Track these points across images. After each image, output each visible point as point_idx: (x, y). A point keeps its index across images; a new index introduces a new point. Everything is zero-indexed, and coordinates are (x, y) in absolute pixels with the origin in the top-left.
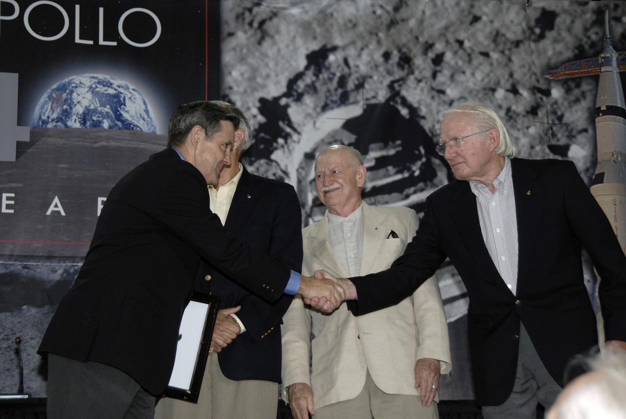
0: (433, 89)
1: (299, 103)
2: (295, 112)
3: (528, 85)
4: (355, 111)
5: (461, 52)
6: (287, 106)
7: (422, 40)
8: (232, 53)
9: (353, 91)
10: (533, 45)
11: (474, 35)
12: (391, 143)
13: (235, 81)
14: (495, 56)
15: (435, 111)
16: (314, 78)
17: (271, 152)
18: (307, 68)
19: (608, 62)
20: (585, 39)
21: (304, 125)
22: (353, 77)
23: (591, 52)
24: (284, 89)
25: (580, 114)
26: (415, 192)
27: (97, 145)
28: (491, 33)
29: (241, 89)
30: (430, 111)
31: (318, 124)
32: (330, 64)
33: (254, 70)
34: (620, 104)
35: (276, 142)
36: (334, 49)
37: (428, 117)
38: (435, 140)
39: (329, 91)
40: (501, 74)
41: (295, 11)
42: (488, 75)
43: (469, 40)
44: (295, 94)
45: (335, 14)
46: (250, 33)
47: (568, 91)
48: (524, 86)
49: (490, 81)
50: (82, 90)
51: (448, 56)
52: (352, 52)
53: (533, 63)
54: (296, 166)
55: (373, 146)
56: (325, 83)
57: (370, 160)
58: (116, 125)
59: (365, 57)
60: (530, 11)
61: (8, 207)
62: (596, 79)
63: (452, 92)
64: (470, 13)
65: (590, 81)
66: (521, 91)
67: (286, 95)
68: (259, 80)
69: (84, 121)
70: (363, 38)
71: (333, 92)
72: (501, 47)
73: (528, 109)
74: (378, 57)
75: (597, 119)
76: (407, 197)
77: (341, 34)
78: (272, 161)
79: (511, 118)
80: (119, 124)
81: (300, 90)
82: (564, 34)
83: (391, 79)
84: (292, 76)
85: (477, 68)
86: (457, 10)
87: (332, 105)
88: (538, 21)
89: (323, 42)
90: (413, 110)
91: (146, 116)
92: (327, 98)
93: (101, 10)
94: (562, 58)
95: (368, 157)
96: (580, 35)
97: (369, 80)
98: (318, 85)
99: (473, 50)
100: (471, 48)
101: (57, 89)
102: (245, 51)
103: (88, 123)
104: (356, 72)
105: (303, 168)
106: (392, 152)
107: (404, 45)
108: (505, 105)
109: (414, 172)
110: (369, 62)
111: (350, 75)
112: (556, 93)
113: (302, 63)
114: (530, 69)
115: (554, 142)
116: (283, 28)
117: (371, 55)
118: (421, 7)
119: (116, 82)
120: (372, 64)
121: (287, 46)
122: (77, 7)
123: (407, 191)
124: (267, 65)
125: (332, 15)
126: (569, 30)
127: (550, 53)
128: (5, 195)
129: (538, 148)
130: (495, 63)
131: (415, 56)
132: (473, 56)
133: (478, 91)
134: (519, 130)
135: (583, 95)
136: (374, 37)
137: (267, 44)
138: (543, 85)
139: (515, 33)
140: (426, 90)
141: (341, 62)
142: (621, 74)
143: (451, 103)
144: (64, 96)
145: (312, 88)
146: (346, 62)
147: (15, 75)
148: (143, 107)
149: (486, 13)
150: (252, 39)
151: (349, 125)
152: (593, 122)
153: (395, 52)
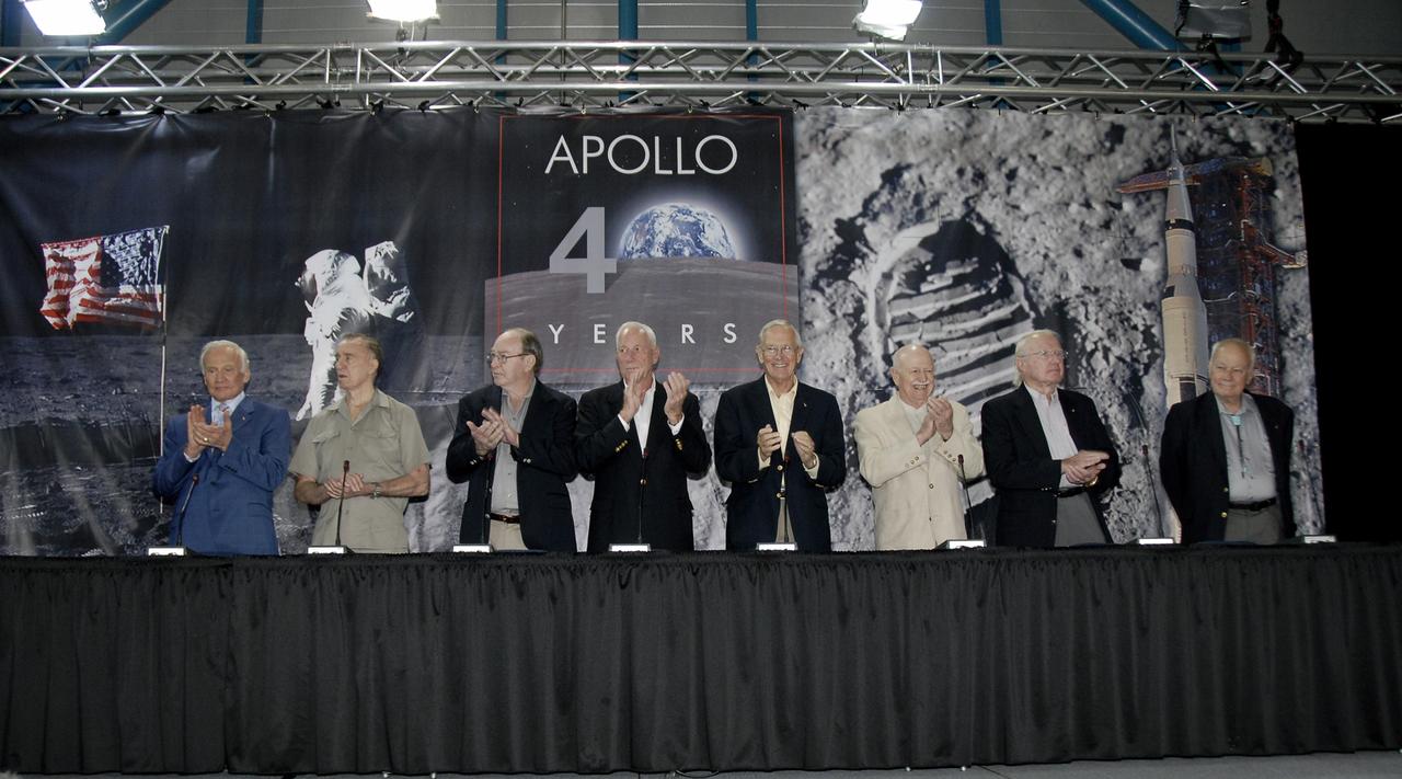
0: (1007, 204)
1: (875, 223)
2: (871, 232)
3: (1101, 199)
4: (931, 228)
5: (1034, 167)
6: (863, 226)
7: (995, 155)
8: (808, 174)
9: (928, 208)
10: (1104, 159)
11: (1046, 149)
12: (967, 260)
13: (811, 203)
14: (1068, 170)
15: (1010, 228)
16: (889, 197)
17: (849, 273)
18: (882, 187)
19: (1175, 175)
20: (1153, 153)
21: (881, 245)
22: (928, 194)
23: (1159, 165)
24: (860, 210)
25: (1151, 227)
26: (993, 310)
27: (679, 273)
28: (1063, 147)
29: (817, 211)
30: (1006, 228)
31: (895, 243)
32: (905, 183)
33: (830, 191)
34: (1188, 217)
35: (853, 262)
36: (908, 167)
37: (1003, 232)
38: (1011, 256)
39: (905, 209)
40: (1075, 188)
41: (868, 130)
42: (1062, 190)
43: (1042, 154)
44: (870, 213)
45: (908, 132)
46: (825, 153)
47: (1139, 204)
48: (1096, 199)
49: (1063, 196)
50: (664, 220)
51: (1022, 172)
52: (926, 169)
53: (1105, 177)
54: (874, 286)
55: (950, 264)
56: (900, 201)
57: (947, 279)
58: (697, 253)
59: (939, 173)
60: (1099, 125)
61: (600, 337)
62: (1165, 192)
63: (1026, 208)
64: (1042, 128)
65: (1159, 194)
66: (1094, 204)
67: (863, 214)
68: (835, 201)
69: (666, 248)
70: (937, 155)
71: (908, 210)
72: (1073, 162)
73: (1102, 223)
74: (952, 173)
75: (1167, 232)
76: (985, 314)
77: (914, 151)
78: (850, 282)
79: (1085, 232)
80: (700, 251)
81: (876, 210)
82: (1133, 148)
83: (967, 195)
84: (867, 196)
85: (1051, 182)
86: (1029, 125)
87: (907, 224)
88: (1107, 135)
89: (897, 161)
90: (989, 227)
91: (725, 243)
92: (903, 216)
93: (679, 139)
94: (1132, 172)
95: (946, 275)
96: (1149, 149)
97: (944, 197)
98: (893, 203)
99: (1046, 165)
100: (1044, 163)
101: (641, 221)
102: (820, 172)
103: (670, 252)
104: (931, 189)
105: (880, 288)
106: (969, 270)
107: (978, 161)
108: (1079, 219)
109: (991, 289)
110: (944, 179)
111: (925, 192)
112: (1128, 206)
113: (878, 182)
114: (1102, 183)
115: (1126, 256)
116: (857, 147)
117: (945, 172)
118: (993, 123)
119: (696, 209)
120: (947, 181)
121: (862, 166)
122: (657, 139)
123: (985, 309)
124: (842, 186)
125: (905, 133)
126: (1138, 143)
127: (1120, 166)
128: (596, 326)
129: (1112, 262)
130: (1068, 178)
131: (988, 172)
132: (1046, 170)
133: (1052, 206)
134: (1093, 244)
135: (1154, 208)
136: (948, 154)
137: (841, 164)
138: (1115, 199)
139: (1086, 147)
140: (1001, 207)
141: (916, 179)
142: (1189, 188)
143: (1026, 219)
144: (647, 226)
145: (888, 207)
146: (921, 179)
147: (602, 210)
148: (722, 234)
149: (1056, 128)
150: (826, 161)
151: (926, 243)
152: (1163, 236)
153: (969, 169)
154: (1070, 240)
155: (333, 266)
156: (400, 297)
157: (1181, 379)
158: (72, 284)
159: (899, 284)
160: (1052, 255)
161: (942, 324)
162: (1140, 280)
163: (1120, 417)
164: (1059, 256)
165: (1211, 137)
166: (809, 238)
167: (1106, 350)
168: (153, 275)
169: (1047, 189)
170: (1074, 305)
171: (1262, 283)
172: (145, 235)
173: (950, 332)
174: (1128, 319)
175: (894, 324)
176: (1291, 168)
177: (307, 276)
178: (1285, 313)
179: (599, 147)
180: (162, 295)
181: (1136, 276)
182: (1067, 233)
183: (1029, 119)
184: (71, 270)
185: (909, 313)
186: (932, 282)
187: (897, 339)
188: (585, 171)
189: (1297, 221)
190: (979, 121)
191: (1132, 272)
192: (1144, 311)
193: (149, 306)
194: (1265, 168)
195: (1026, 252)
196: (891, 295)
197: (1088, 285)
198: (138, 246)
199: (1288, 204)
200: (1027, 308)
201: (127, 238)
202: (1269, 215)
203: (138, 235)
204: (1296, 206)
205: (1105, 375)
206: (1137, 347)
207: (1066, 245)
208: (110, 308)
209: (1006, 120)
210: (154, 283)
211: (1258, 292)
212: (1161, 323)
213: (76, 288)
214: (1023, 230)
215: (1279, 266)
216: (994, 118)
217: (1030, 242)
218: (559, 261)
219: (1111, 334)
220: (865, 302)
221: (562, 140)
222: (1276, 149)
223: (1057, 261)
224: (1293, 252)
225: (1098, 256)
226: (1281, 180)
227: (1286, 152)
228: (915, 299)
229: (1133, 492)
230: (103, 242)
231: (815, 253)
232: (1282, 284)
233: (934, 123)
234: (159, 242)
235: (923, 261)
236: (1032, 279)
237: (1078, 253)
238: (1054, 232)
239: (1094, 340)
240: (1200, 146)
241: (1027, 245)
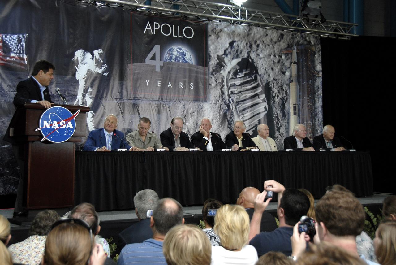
0: (257, 54)
1: (227, 57)
2: (226, 60)
3: (278, 54)
4: (239, 60)
5: (263, 44)
6: (224, 58)
7: (254, 40)
8: (211, 41)
9: (239, 54)
10: (279, 43)
11: (266, 39)
12: (247, 69)
13: (211, 49)
14: (271, 46)
16: (230, 50)
17: (221, 71)
18: (229, 47)
19: (294, 49)
20: (289, 43)
21: (228, 63)
23: (291, 46)
24: (223, 53)
25: (288, 63)
26: (253, 83)
27: (179, 67)
28: (270, 39)
29: (213, 52)
30: (256, 61)
31: (231, 63)
32: (234, 46)
33: (216, 47)
34: (296, 61)
35: (221, 68)
36: (235, 41)
38: (257, 69)
40: (272, 51)
41: (226, 29)
42: (269, 51)
43: (265, 41)
44: (226, 54)
45: (235, 31)
46: (215, 36)
47: (286, 56)
49: (270, 53)
50: (175, 51)
51: (261, 45)
52: (239, 43)
53: (279, 48)
54: (226, 75)
55: (244, 70)
56: (233, 52)
57: (243, 74)
58: (183, 62)
59: (242, 44)
60: (278, 33)
61: (159, 85)
62: (292, 54)
63: (261, 56)
64: (265, 33)
65: (290, 54)
66: (276, 56)
67: (224, 54)
68: (217, 50)
69: (176, 59)
70: (242, 39)
71: (235, 54)
72: (272, 43)
73: (278, 61)
74: (245, 44)
75: (292, 65)
76: (251, 85)
77: (236, 37)
78: (221, 73)
79: (274, 64)
80: (184, 61)
81: (227, 53)
82: (285, 40)
83: (248, 51)
84: (225, 49)
85: (267, 49)
86: (263, 32)
87: (235, 58)
88: (280, 36)
89: (233, 39)
90: (252, 60)
91: (191, 59)
92: (233, 56)
93: (179, 26)
94: (285, 47)
96: (289, 41)
97: (243, 51)
98: (231, 52)
100: (266, 43)
101: (169, 50)
102: (214, 41)
103: (176, 61)
105: (228, 76)
106: (248, 72)
107: (250, 41)
108: (273, 60)
109: (253, 78)
111: (239, 49)
112: (283, 57)
113: (228, 45)
114: (278, 50)
115: (282, 71)
116: (223, 34)
117: (243, 44)
118: (254, 30)
119: (183, 49)
120: (244, 46)
121: (224, 40)
122: (173, 25)
123: (251, 83)
124: (219, 45)
126: (286, 39)
127: (282, 46)
128: (158, 81)
129: (280, 72)
130: (271, 48)
131: (253, 45)
132: (266, 45)
133: (267, 56)
134: (276, 67)
135: (289, 58)
136: (244, 39)
137: (219, 39)
138: (280, 55)
139: (275, 39)
140: (255, 55)
142: (297, 53)
143: (261, 59)
144: (171, 52)
145: (230, 53)
146: (238, 45)
147: (159, 46)
148: (190, 57)
149: (269, 34)
150: (216, 38)
151: (239, 64)
153: (249, 43)
154: (271, 65)
155: (83, 55)
156: (103, 68)
157: (294, 105)
159: (232, 75)
160: (267, 69)
161: (242, 87)
162: (285, 77)
163: (280, 114)
166: (211, 60)
167: (278, 96)
168: (23, 51)
169: (266, 51)
170: (271, 83)
171: (311, 80)
172: (19, 36)
173: (243, 89)
174: (282, 88)
175: (230, 86)
176: (319, 49)
177: (76, 58)
178: (316, 88)
179: (159, 26)
180: (27, 59)
181: (284, 76)
182: (270, 63)
183: (263, 30)
185: (234, 83)
186: (240, 75)
187: (231, 90)
188: (155, 33)
189: (320, 64)
190: (251, 30)
191: (284, 75)
192: (286, 86)
193: (22, 62)
194: (313, 49)
195: (261, 68)
196: (230, 78)
197: (274, 78)
198: (17, 40)
199: (318, 58)
200: (260, 84)
201: (12, 36)
202: (313, 62)
203: (16, 36)
204: (320, 60)
205: (277, 103)
206: (284, 96)
207: (270, 67)
208: (7, 61)
209: (257, 30)
210: (23, 54)
211: (310, 82)
212: (289, 89)
214: (260, 62)
215: (315, 76)
216: (255, 29)
217: (262, 65)
218: (148, 60)
219: (279, 92)
220: (224, 79)
221: (148, 23)
222: (316, 44)
223: (268, 71)
224: (319, 72)
225: (277, 70)
226: (317, 52)
227: (318, 44)
228: (235, 79)
229: (282, 134)
230: (2, 36)
231: (212, 64)
232: (316, 80)
233: (241, 29)
234: (24, 39)
235: (237, 69)
236: (262, 76)
237: (272, 69)
238: (267, 63)
239: (275, 93)
240: (300, 41)
241: (261, 66)
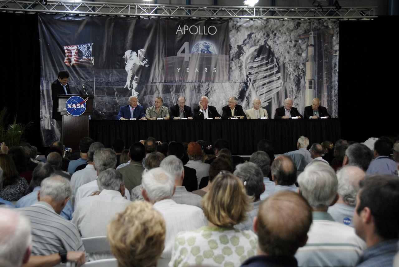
0: (274, 41)
1: (245, 46)
2: (245, 48)
3: (294, 40)
4: (257, 47)
5: (280, 33)
6: (243, 47)
7: (272, 30)
8: (231, 35)
9: (257, 43)
10: (295, 31)
11: (283, 29)
12: (265, 54)
13: (232, 41)
14: (287, 33)
16: (249, 40)
17: (240, 57)
18: (247, 38)
19: (311, 34)
20: (306, 29)
21: (246, 51)
23: (308, 32)
24: (242, 43)
25: (304, 46)
27: (204, 57)
28: (287, 28)
29: (233, 43)
30: (273, 47)
31: (249, 51)
32: (252, 37)
33: (236, 39)
34: (313, 44)
35: (241, 55)
37: (273, 48)
38: (274, 53)
39: (252, 43)
40: (288, 38)
41: (245, 25)
45: (253, 25)
46: (235, 30)
47: (302, 41)
49: (286, 39)
50: (201, 45)
51: (277, 34)
52: (257, 34)
53: (295, 35)
54: (245, 60)
55: (261, 55)
56: (251, 41)
57: (260, 58)
59: (260, 35)
60: (295, 23)
61: (188, 71)
62: (308, 38)
63: (278, 42)
64: (282, 24)
66: (292, 41)
68: (237, 41)
69: (201, 51)
70: (259, 31)
72: (288, 31)
73: (294, 46)
74: (262, 35)
75: (308, 47)
76: (268, 66)
77: (254, 29)
78: (240, 59)
79: (290, 48)
80: (208, 52)
81: (246, 43)
82: (302, 28)
83: (265, 40)
84: (244, 40)
85: (283, 37)
87: (252, 46)
88: (297, 25)
89: (251, 32)
90: (270, 47)
91: (214, 50)
93: (204, 27)
94: (301, 33)
97: (260, 40)
99: (282, 32)
101: (196, 45)
103: (202, 52)
104: (258, 39)
106: (265, 56)
107: (268, 32)
108: (289, 45)
109: (269, 61)
111: (256, 39)
113: (246, 37)
114: (294, 36)
115: (299, 53)
116: (242, 29)
117: (261, 34)
118: (272, 22)
119: (208, 43)
121: (243, 33)
122: (200, 26)
124: (239, 38)
126: (303, 27)
127: (299, 32)
128: (187, 68)
129: (295, 54)
130: (287, 35)
131: (270, 34)
132: (282, 34)
133: (283, 42)
134: (292, 50)
135: (306, 42)
136: (262, 30)
137: (239, 33)
138: (297, 40)
139: (292, 28)
140: (272, 42)
141: (254, 36)
142: (314, 37)
143: (277, 45)
145: (248, 43)
146: (255, 36)
147: (188, 42)
148: (213, 48)
149: (285, 24)
150: (236, 32)
151: (256, 51)
152: (307, 48)
153: (266, 33)
154: (287, 49)
155: (131, 54)
156: (146, 61)
157: (309, 80)
158: (71, 56)
159: (250, 60)
160: (283, 53)
161: (259, 68)
162: (301, 58)
163: (295, 88)
164: (284, 53)
165: (320, 25)
166: (231, 49)
167: (293, 74)
168: (90, 54)
169: (282, 38)
170: (287, 64)
171: (328, 58)
172: (88, 45)
173: (260, 70)
174: (298, 67)
175: (249, 68)
176: (337, 32)
177: (125, 56)
178: (333, 65)
179: (188, 28)
180: (93, 59)
182: (286, 48)
183: (280, 22)
184: (71, 53)
185: (252, 66)
186: (257, 59)
187: (249, 71)
188: (184, 34)
189: (337, 44)
190: (269, 22)
191: (300, 56)
192: (302, 65)
193: (90, 62)
194: (331, 32)
195: (277, 52)
196: (248, 62)
197: (290, 59)
198: (86, 48)
199: (335, 40)
200: (277, 65)
201: (84, 46)
202: (331, 43)
203: (86, 45)
204: (338, 41)
205: (292, 79)
206: (300, 73)
207: (286, 51)
208: (81, 62)
209: (275, 22)
210: (91, 57)
211: (327, 60)
212: (305, 67)
213: (73, 57)
214: (277, 47)
215: (332, 55)
218: (179, 54)
219: (294, 70)
220: (243, 64)
221: (179, 26)
222: (334, 27)
223: (284, 54)
224: (336, 51)
225: (293, 53)
226: (335, 35)
227: (336, 28)
228: (253, 63)
229: (297, 104)
230: (78, 46)
231: (233, 53)
232: (333, 58)
233: (259, 23)
234: (91, 47)
235: (255, 55)
236: (278, 58)
237: (288, 53)
238: (283, 48)
239: (291, 71)
240: (317, 27)
241: (277, 51)
